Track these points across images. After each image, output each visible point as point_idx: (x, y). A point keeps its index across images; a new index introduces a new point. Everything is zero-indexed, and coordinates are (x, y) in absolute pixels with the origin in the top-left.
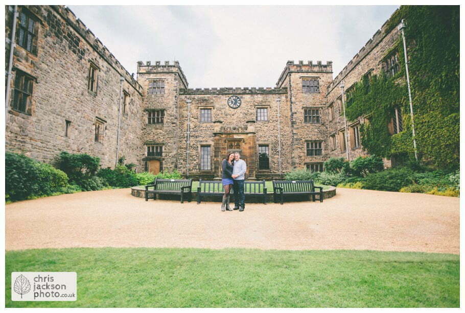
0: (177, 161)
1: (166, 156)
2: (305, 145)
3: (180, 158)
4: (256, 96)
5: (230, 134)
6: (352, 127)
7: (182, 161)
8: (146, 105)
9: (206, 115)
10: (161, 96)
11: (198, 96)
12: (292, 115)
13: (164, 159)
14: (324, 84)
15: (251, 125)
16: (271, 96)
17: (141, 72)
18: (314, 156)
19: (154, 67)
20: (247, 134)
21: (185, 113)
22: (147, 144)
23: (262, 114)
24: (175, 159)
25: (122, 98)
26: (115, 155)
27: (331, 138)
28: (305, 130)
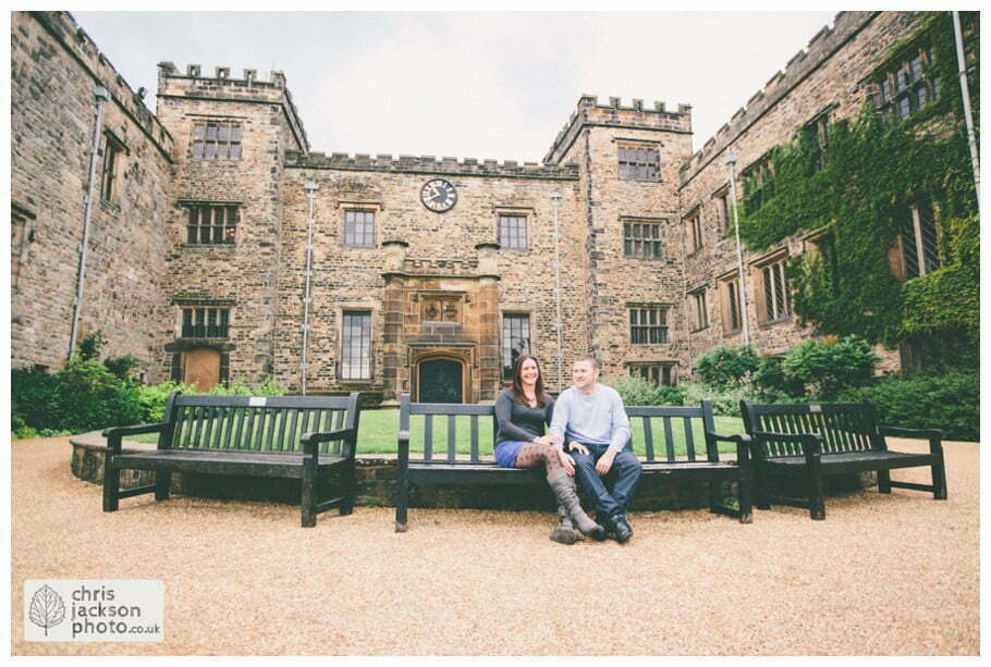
0: (273, 354)
1: (241, 337)
2: (627, 313)
3: (282, 344)
4: (496, 182)
5: (428, 278)
6: (759, 266)
7: (286, 354)
8: (182, 189)
9: (359, 229)
10: (231, 167)
11: (337, 173)
12: (594, 236)
13: (233, 347)
14: (671, 160)
15: (488, 256)
16: (536, 184)
17: (168, 92)
18: (649, 344)
19: (211, 81)
20: (477, 278)
21: (301, 219)
22: (181, 303)
23: (513, 232)
24: (266, 348)
25: (100, 152)
26: (68, 327)
27: (691, 297)
28: (627, 275)
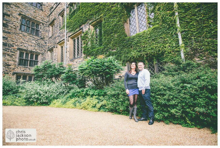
2: (18, 53)
6: (72, 38)
18: (28, 67)
27: (49, 52)
28: (20, 38)
